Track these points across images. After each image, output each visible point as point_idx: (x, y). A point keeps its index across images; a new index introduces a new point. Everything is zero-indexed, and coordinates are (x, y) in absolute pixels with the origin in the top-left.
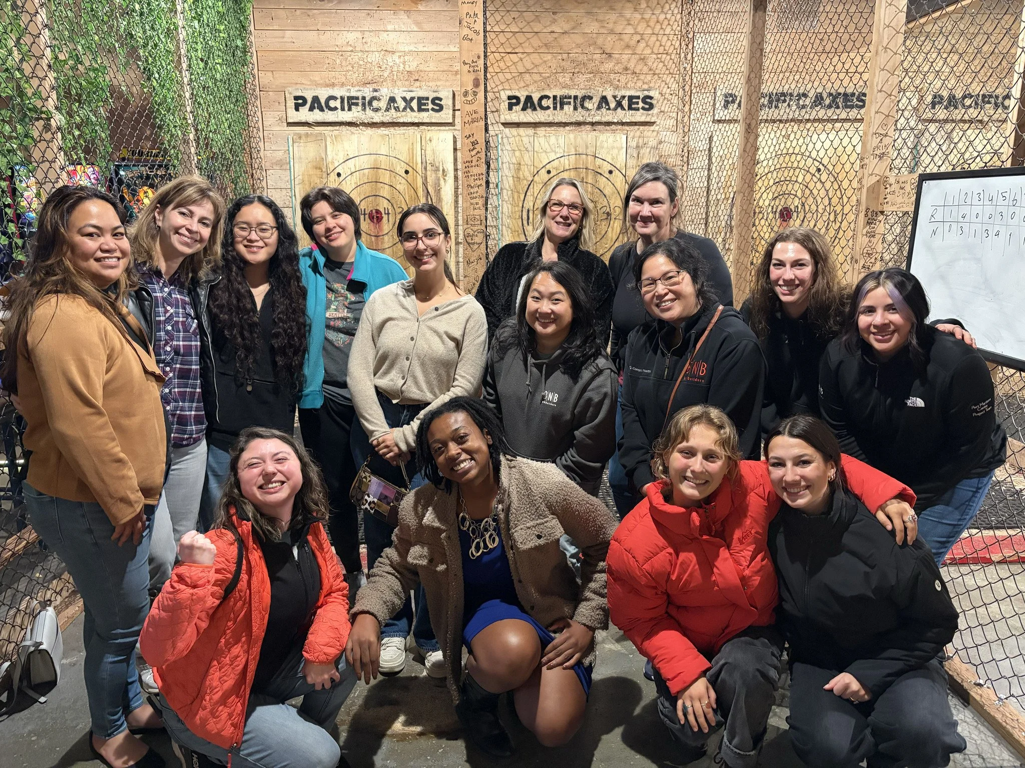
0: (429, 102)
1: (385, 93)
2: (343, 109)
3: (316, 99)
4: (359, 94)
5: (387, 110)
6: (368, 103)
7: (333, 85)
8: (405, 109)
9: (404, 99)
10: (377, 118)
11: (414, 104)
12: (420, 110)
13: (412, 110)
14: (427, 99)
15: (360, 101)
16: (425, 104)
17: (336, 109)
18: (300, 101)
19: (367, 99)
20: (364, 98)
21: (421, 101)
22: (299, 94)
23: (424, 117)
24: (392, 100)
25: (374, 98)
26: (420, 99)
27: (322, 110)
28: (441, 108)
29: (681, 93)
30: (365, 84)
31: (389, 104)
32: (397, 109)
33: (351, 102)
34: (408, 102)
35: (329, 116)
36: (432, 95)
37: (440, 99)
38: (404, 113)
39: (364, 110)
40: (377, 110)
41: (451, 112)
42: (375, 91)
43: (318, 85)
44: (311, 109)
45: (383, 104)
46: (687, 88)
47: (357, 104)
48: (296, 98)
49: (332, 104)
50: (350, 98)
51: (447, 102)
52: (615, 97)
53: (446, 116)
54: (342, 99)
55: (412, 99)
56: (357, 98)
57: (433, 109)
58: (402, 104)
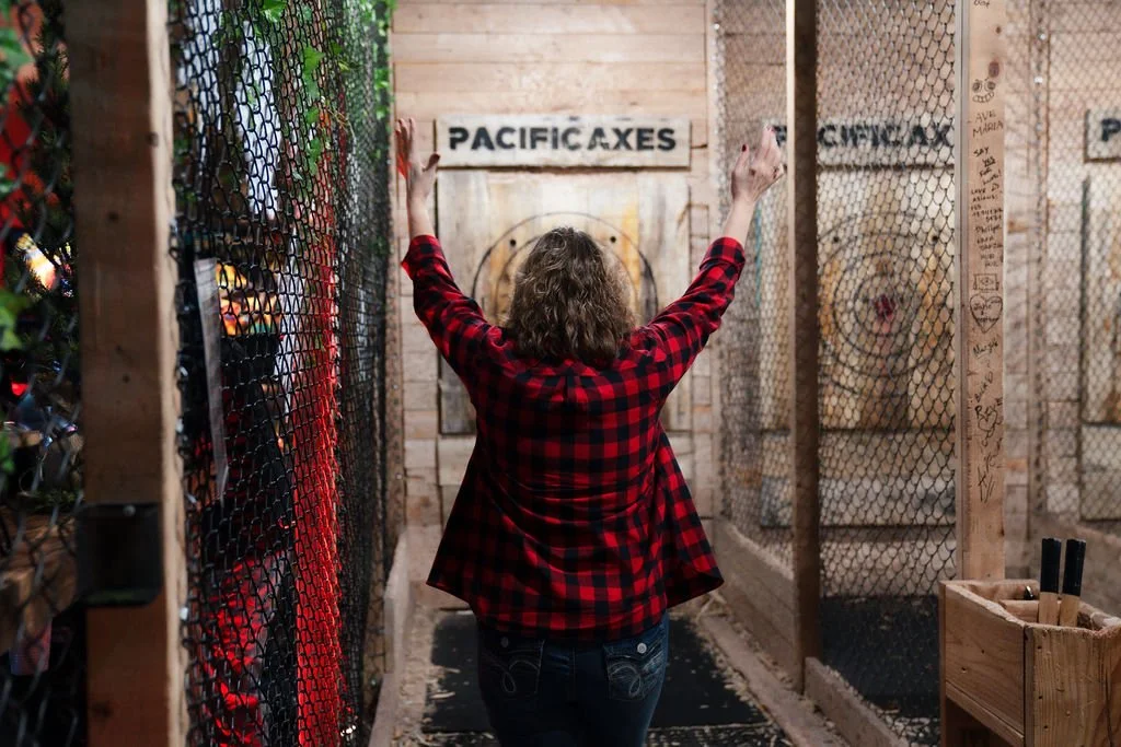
0: (655, 135)
1: (588, 123)
2: (523, 146)
3: (482, 132)
4: (549, 125)
5: (591, 147)
6: (561, 138)
7: (507, 111)
8: (617, 147)
9: (617, 131)
10: (574, 158)
11: (632, 139)
12: (640, 147)
13: (628, 147)
14: (652, 131)
15: (549, 136)
16: (647, 139)
17: (512, 146)
18: (459, 135)
19: (561, 132)
20: (555, 130)
21: (643, 135)
22: (457, 124)
23: (647, 158)
24: (599, 132)
25: (569, 131)
26: (640, 132)
27: (491, 147)
28: (672, 145)
29: (1033, 119)
30: (556, 109)
31: (593, 138)
32: (605, 146)
33: (536, 136)
34: (622, 136)
35: (502, 157)
36: (658, 126)
37: (671, 132)
38: (615, 153)
39: (555, 146)
40: (574, 148)
41: (687, 150)
42: (573, 119)
43: (483, 111)
44: (475, 146)
45: (584, 139)
46: (1043, 112)
47: (544, 139)
48: (453, 130)
49: (507, 138)
50: (534, 131)
51: (680, 135)
52: (935, 126)
53: (678, 156)
54: (523, 131)
55: (629, 131)
56: (545, 130)
57: (660, 147)
58: (612, 139)
